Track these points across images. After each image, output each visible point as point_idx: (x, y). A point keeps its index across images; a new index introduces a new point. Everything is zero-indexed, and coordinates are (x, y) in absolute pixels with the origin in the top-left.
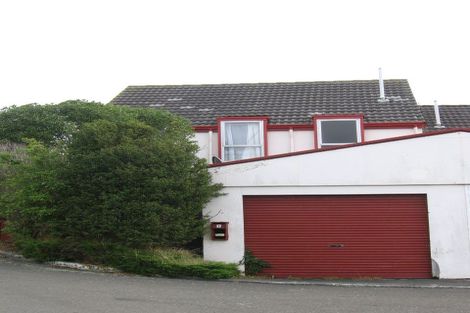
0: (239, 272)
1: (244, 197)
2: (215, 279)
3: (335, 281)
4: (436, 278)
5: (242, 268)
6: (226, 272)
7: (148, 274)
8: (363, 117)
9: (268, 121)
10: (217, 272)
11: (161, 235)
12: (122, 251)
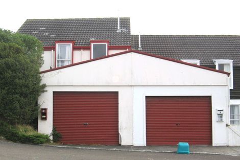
0: (50, 140)
1: (54, 92)
2: (37, 144)
3: (84, 146)
4: (120, 145)
5: (51, 138)
6: (42, 140)
7: (15, 141)
8: (109, 42)
9: (74, 44)
10: (39, 140)
11: (20, 116)
12: (6, 126)
